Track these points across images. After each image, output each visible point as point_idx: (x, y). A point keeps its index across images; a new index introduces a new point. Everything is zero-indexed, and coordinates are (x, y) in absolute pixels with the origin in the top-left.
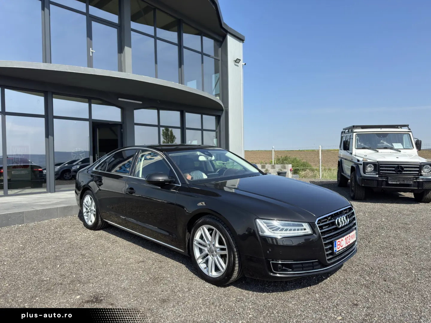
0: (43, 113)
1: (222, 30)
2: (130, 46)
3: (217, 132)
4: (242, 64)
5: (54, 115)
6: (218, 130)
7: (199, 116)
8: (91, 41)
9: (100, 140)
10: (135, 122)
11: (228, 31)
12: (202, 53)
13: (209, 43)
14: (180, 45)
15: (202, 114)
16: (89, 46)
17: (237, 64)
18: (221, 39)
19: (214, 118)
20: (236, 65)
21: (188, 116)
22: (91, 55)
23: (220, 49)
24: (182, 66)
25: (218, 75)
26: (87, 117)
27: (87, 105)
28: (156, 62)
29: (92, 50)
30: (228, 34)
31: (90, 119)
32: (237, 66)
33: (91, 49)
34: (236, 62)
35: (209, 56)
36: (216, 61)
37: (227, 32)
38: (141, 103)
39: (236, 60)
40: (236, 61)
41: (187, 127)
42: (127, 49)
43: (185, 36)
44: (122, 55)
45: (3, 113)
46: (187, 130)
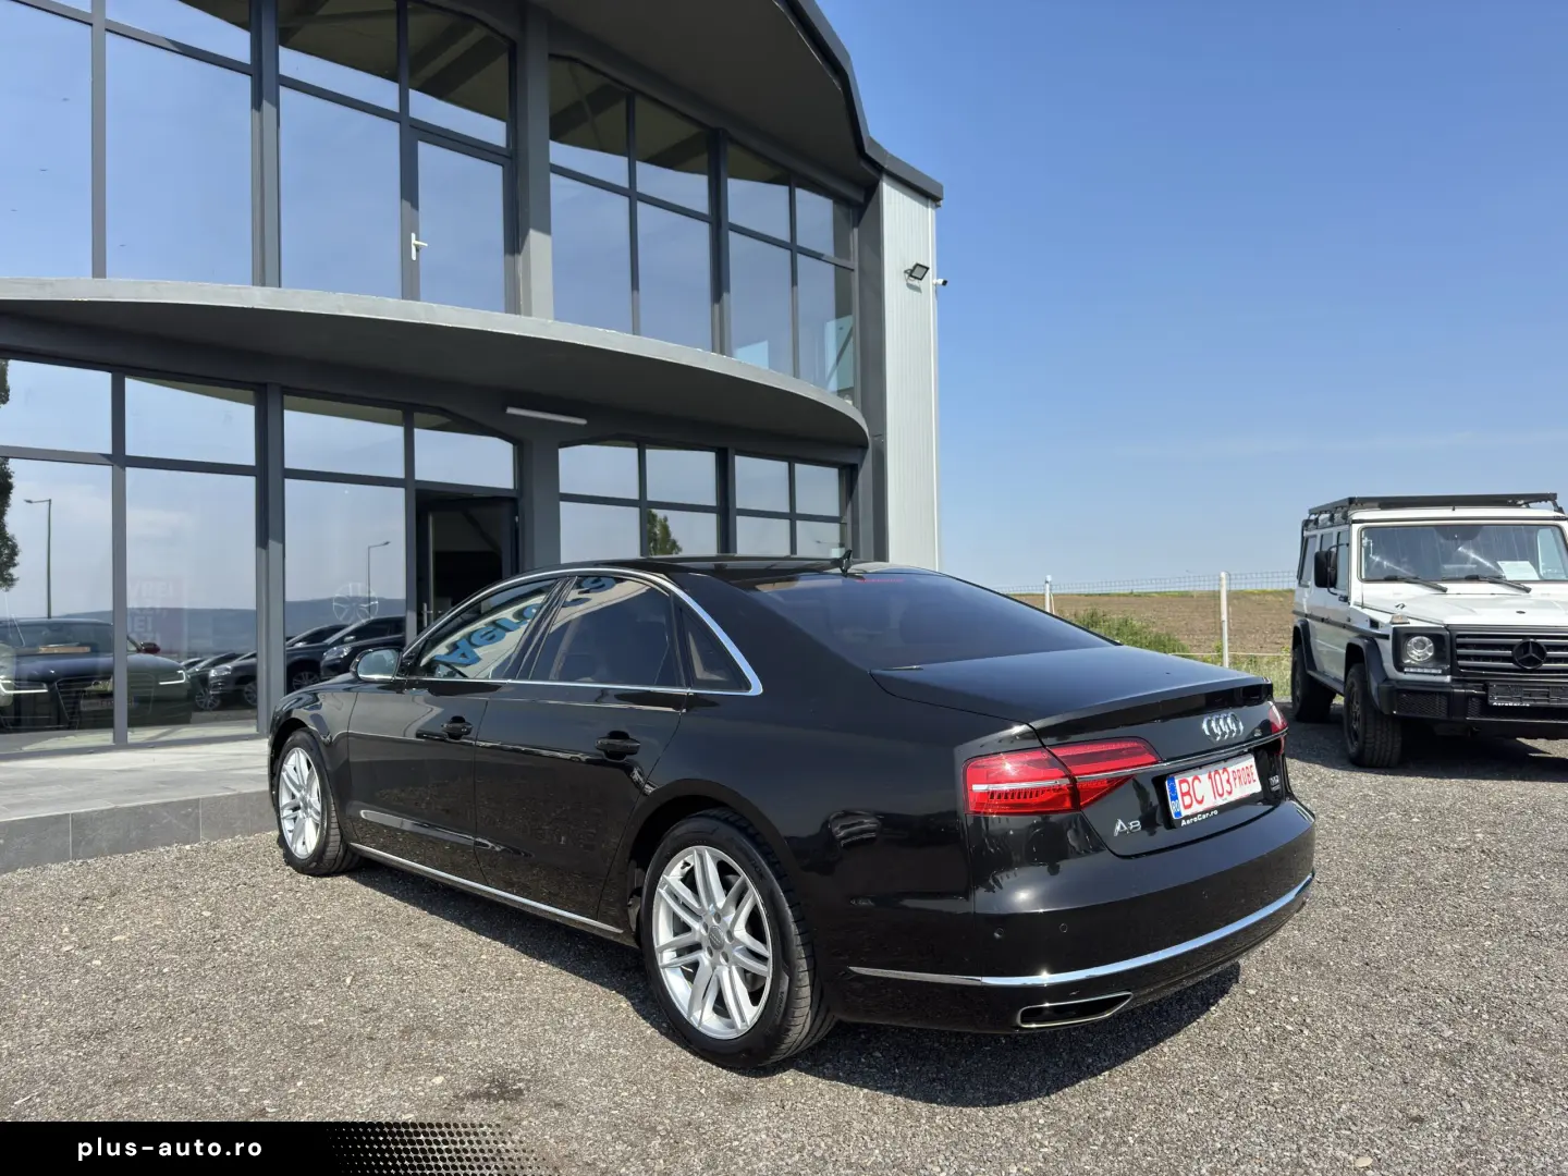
0: (250, 460)
1: (863, 164)
2: (546, 229)
3: (843, 526)
4: (935, 281)
5: (287, 466)
6: (848, 518)
7: (783, 466)
8: (414, 210)
9: (437, 555)
10: (563, 489)
11: (886, 166)
12: (793, 248)
13: (817, 212)
14: (717, 219)
15: (792, 460)
16: (409, 226)
17: (916, 282)
18: (861, 199)
19: (833, 472)
20: (910, 286)
21: (744, 465)
22: (414, 258)
23: (856, 231)
24: (725, 295)
25: (848, 321)
26: (400, 474)
27: (397, 432)
28: (634, 283)
29: (417, 239)
30: (885, 177)
31: (408, 482)
32: (918, 289)
33: (413, 236)
34: (911, 275)
35: (818, 256)
36: (842, 272)
37: (880, 170)
38: (583, 422)
39: (911, 267)
40: (911, 273)
41: (739, 505)
42: (534, 237)
43: (736, 188)
44: (520, 258)
45: (119, 458)
46: (739, 519)
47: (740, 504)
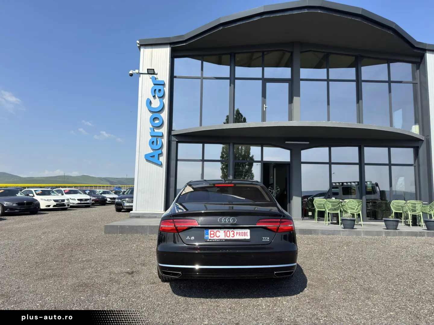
2: (298, 95)
3: (415, 167)
6: (416, 164)
7: (386, 149)
8: (265, 99)
10: (302, 160)
12: (389, 82)
14: (358, 81)
15: (389, 147)
16: (264, 102)
21: (367, 150)
22: (265, 110)
24: (360, 101)
26: (260, 159)
28: (328, 104)
29: (265, 105)
31: (262, 161)
33: (264, 105)
38: (308, 143)
42: (295, 98)
43: (364, 69)
44: (293, 104)
45: (203, 160)
46: (366, 166)
47: (366, 161)
